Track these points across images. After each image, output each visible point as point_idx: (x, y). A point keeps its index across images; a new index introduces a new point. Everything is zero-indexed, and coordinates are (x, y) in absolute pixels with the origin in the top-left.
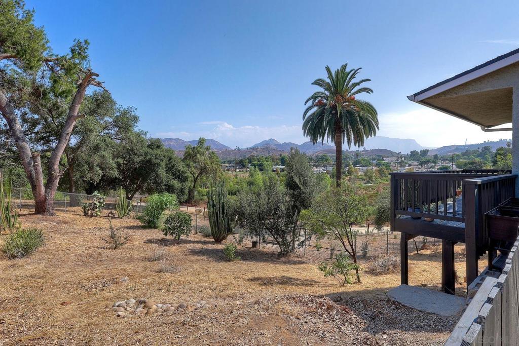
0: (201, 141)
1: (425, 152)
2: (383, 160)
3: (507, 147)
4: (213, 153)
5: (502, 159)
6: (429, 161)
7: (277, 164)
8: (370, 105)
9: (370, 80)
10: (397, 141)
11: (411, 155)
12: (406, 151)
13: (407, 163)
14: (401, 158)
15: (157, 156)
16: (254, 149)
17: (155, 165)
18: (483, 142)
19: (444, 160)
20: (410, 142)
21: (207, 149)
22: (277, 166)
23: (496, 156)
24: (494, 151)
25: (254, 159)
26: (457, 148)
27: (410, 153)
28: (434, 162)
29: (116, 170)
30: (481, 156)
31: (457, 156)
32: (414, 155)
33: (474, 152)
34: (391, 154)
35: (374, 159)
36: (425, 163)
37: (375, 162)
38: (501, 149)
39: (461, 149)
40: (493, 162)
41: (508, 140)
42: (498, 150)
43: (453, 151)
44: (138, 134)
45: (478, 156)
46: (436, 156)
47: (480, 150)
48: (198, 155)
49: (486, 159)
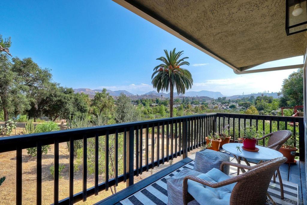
0: (104, 90)
1: (224, 98)
2: (205, 101)
3: (261, 96)
4: (111, 97)
5: (259, 102)
6: (226, 103)
7: (154, 103)
8: (188, 71)
9: (188, 58)
10: (212, 93)
11: (218, 100)
12: (216, 98)
13: (216, 103)
14: (214, 100)
15: (66, 98)
16: (145, 95)
17: (63, 102)
18: (251, 94)
19: (233, 102)
20: (218, 93)
21: (108, 94)
22: (154, 104)
23: (256, 101)
24: (256, 98)
25: (143, 100)
26: (239, 96)
27: (218, 99)
28: (228, 103)
29: (30, 106)
30: (250, 100)
31: (239, 100)
32: (219, 99)
33: (247, 98)
34: (209, 99)
35: (201, 101)
36: (224, 103)
37: (201, 103)
38: (259, 97)
39: (241, 97)
40: (255, 103)
41: (262, 93)
42: (257, 98)
43: (238, 98)
44: (53, 85)
45: (249, 100)
46: (229, 100)
47: (250, 98)
48: (102, 98)
49: (252, 102)
